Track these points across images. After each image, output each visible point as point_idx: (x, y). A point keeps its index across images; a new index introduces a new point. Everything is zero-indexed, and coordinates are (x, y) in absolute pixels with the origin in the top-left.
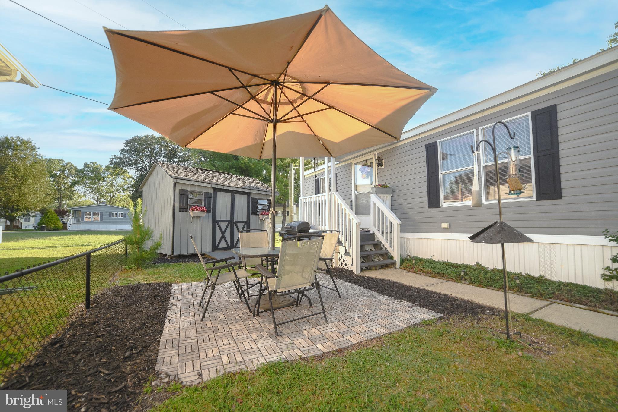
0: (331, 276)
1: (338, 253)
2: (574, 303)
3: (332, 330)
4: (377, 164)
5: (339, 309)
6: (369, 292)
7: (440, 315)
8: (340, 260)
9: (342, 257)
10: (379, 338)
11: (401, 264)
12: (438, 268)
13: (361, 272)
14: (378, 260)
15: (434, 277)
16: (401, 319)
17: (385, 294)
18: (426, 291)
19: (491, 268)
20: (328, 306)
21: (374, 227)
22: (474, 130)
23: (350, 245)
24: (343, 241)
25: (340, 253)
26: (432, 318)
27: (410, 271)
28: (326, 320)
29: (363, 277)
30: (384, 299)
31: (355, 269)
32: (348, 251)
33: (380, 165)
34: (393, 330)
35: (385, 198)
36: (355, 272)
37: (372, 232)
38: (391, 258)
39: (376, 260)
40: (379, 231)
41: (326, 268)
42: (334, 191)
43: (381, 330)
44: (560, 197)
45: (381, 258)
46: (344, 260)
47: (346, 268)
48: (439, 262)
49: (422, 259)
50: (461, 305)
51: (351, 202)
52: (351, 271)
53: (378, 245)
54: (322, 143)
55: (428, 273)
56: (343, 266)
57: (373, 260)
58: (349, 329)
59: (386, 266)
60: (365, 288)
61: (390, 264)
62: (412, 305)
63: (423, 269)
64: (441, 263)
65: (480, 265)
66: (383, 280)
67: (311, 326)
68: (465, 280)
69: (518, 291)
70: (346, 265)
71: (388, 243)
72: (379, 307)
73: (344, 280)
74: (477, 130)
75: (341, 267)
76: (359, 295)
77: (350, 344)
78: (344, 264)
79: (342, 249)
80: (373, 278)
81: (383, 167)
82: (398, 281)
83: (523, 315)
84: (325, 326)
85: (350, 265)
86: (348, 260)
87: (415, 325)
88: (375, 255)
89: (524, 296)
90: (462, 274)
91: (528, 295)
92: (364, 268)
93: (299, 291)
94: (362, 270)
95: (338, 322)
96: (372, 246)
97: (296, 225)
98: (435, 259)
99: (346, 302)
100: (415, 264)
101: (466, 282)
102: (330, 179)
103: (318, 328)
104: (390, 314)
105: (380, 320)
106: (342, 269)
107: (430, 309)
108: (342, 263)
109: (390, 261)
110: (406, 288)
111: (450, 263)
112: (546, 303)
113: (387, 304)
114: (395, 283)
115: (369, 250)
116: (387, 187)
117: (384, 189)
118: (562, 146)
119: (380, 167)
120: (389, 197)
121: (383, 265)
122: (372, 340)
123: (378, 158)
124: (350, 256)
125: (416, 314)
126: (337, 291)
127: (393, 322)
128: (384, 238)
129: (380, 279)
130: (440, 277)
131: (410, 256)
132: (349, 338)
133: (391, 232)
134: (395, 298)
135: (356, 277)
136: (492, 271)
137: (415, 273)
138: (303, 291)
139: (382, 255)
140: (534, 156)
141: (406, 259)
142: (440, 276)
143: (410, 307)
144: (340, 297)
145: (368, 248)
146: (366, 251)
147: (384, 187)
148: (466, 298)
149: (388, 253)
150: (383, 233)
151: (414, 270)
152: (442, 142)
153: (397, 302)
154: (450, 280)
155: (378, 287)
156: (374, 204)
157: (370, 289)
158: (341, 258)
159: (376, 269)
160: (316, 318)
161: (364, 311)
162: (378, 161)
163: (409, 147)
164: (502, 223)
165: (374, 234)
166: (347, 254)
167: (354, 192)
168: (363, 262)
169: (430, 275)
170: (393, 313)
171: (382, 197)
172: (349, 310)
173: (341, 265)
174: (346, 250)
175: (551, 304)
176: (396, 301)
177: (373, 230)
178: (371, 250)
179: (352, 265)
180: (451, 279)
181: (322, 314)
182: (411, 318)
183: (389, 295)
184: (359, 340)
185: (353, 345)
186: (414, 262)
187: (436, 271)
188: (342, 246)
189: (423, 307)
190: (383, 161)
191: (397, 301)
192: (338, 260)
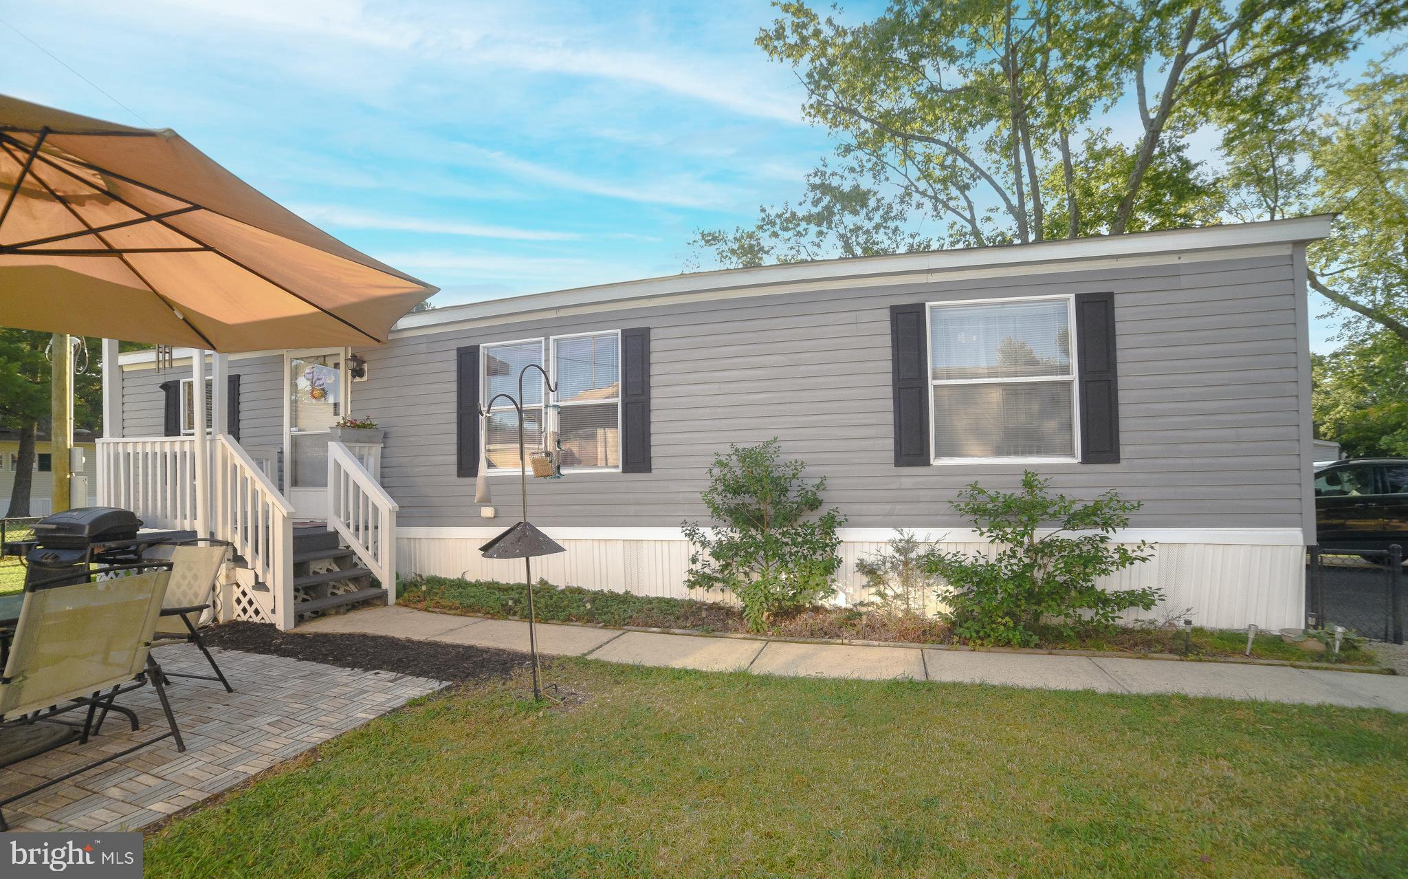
0: (201, 648)
1: (235, 587)
2: (650, 627)
3: (200, 763)
4: (350, 372)
5: (222, 718)
6: (310, 666)
7: (445, 684)
8: (239, 601)
9: (244, 594)
10: (313, 750)
11: (399, 595)
12: (471, 597)
13: (296, 625)
14: (345, 590)
15: (461, 615)
16: (368, 707)
17: (343, 666)
18: (435, 645)
19: (562, 586)
20: (191, 717)
21: (335, 518)
22: (543, 339)
23: (268, 565)
24: (248, 557)
25: (238, 586)
26: (430, 691)
27: (416, 608)
28: (182, 748)
29: (302, 636)
30: (342, 675)
31: (282, 620)
32: (260, 580)
33: (358, 373)
34: (346, 729)
35: (365, 452)
36: (281, 626)
37: (330, 529)
38: (376, 583)
39: (340, 592)
40: (348, 526)
41: (187, 631)
42: (221, 432)
43: (321, 735)
44: (649, 470)
45: (352, 587)
46: (250, 602)
47: (256, 619)
48: (478, 584)
49: (446, 579)
50: (489, 660)
51: (281, 452)
52: (272, 626)
53: (346, 558)
54: (181, 318)
55: (451, 608)
56: (248, 615)
57: (333, 594)
58: (245, 751)
59: (366, 603)
60: (300, 660)
61: (373, 599)
62: (400, 675)
63: (441, 601)
64: (481, 584)
65: (546, 583)
66: (350, 636)
67: (133, 774)
68: (515, 614)
69: (588, 621)
70: (257, 612)
71: (370, 552)
72: (326, 693)
73: (248, 651)
74: (547, 339)
75: (244, 618)
76: (284, 678)
77: (242, 778)
78: (251, 611)
79: (245, 577)
80: (325, 635)
81: (365, 378)
82: (383, 634)
83: (577, 658)
84: (178, 761)
85: (269, 613)
86: (262, 601)
87: (394, 710)
88: (338, 581)
89: (595, 627)
90: (510, 603)
91: (601, 625)
92: (307, 614)
93: (95, 702)
94: (300, 619)
95: (218, 746)
96: (332, 560)
97: (85, 520)
98: (471, 578)
99: (245, 698)
100: (429, 592)
101: (516, 618)
102: (208, 386)
103: (154, 771)
104: (348, 702)
105: (323, 718)
106: (248, 622)
107: (432, 677)
108: (245, 611)
109: (373, 591)
110: (397, 644)
111: (497, 583)
112: (620, 632)
113: (346, 685)
114: (374, 638)
115: (323, 572)
116: (370, 426)
117: (362, 431)
118: (654, 393)
119: (358, 379)
120: (376, 449)
121: (358, 602)
122: (296, 757)
123: (354, 358)
124: (267, 590)
125: (399, 692)
126: (222, 678)
127: (351, 714)
128: (361, 541)
129: (342, 635)
130: (472, 614)
131: (421, 576)
132: (241, 768)
133: (376, 527)
134: (366, 670)
135: (283, 638)
136: (563, 592)
137: (426, 610)
138: (111, 697)
139: (356, 580)
140: (622, 401)
141: (411, 583)
142: (474, 612)
143: (391, 681)
144: (229, 690)
145: (321, 567)
146: (315, 573)
147: (364, 426)
148: (502, 646)
149: (369, 574)
150: (357, 529)
151: (423, 604)
152: (488, 348)
153: (370, 677)
154: (489, 616)
155: (333, 653)
156: (338, 466)
157: (314, 660)
158: (241, 597)
159: (337, 613)
160: (150, 753)
161: (287, 709)
162: (351, 364)
163: (425, 345)
164: (526, 524)
165: (338, 532)
166: (260, 586)
167: (287, 431)
168: (304, 600)
169: (454, 612)
170: (355, 699)
171: (357, 449)
172: (249, 712)
173: (242, 614)
174: (257, 576)
175: (624, 633)
176: (367, 673)
177: (335, 523)
178: (328, 570)
179: (273, 611)
180: (492, 615)
181: (172, 739)
182: (389, 700)
183: (353, 665)
184: (267, 765)
185: (249, 778)
186: (424, 588)
187: (466, 601)
188: (247, 568)
189: (419, 675)
190: (366, 366)
191: (370, 675)
192: (235, 604)
